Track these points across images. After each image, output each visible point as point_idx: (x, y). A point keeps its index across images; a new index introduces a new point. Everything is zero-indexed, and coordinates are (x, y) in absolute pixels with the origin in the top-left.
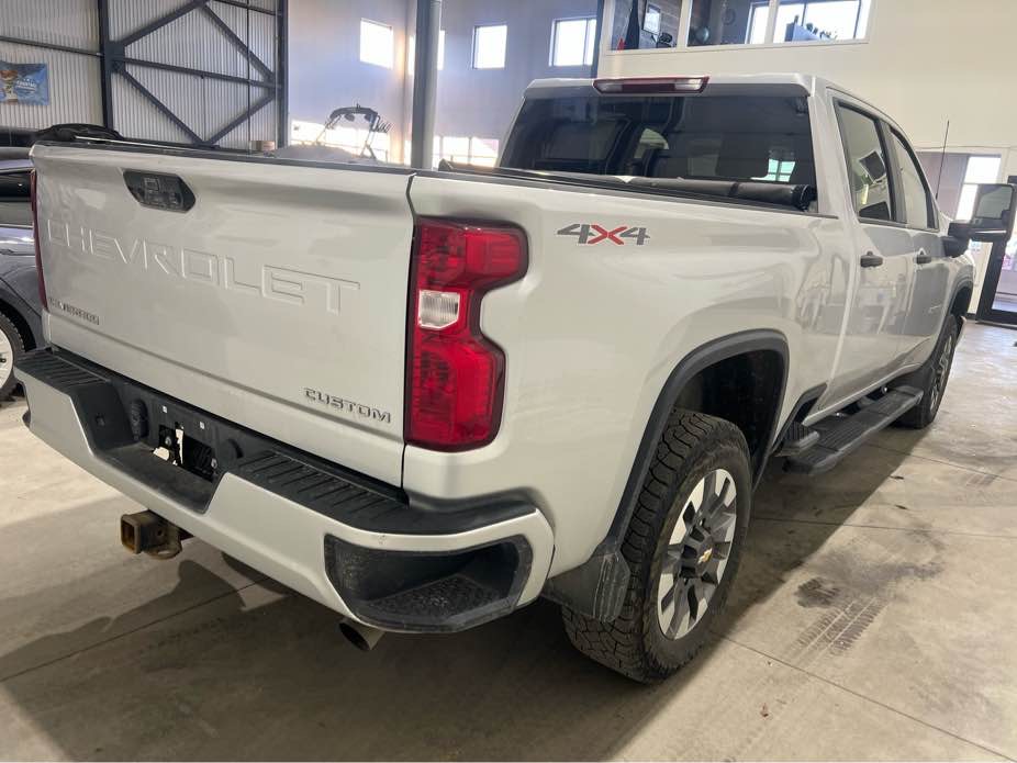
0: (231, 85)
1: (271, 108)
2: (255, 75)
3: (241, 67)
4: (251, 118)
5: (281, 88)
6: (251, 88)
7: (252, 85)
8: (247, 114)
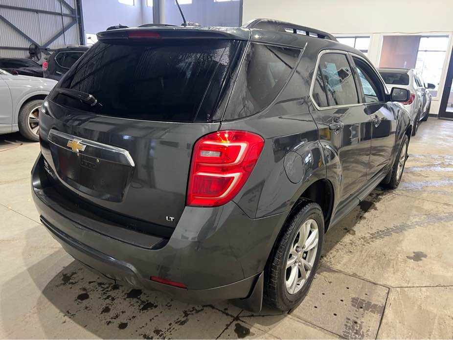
0: (53, 17)
1: (75, 27)
2: (65, 11)
3: (57, 7)
4: (65, 33)
5: (79, 16)
6: (63, 17)
7: (64, 16)
8: (63, 31)
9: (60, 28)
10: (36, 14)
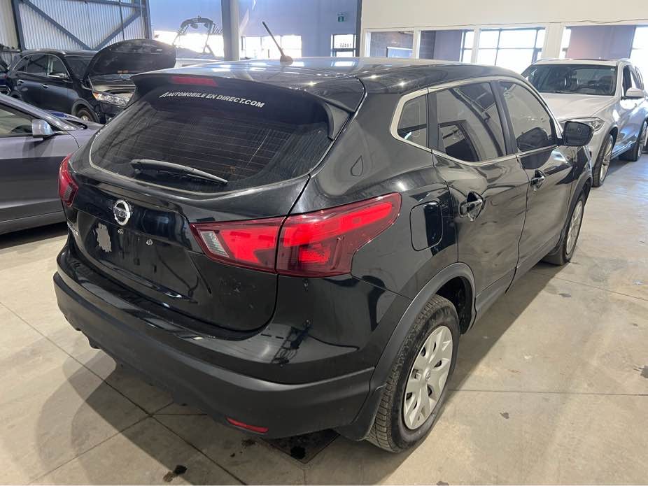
0: (108, 8)
1: (138, 22)
4: (125, 30)
5: (144, 7)
6: (122, 8)
7: (124, 6)
8: (121, 28)
9: (117, 23)
10: (84, 3)
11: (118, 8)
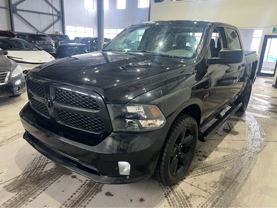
0: (48, 16)
3: (50, 11)
5: (62, 16)
10: (39, 14)
11: (52, 16)
